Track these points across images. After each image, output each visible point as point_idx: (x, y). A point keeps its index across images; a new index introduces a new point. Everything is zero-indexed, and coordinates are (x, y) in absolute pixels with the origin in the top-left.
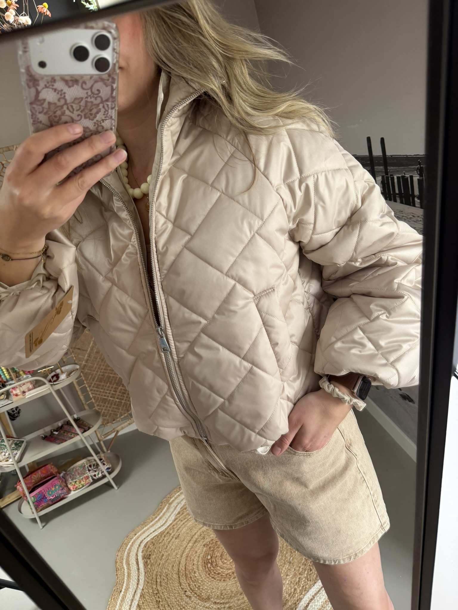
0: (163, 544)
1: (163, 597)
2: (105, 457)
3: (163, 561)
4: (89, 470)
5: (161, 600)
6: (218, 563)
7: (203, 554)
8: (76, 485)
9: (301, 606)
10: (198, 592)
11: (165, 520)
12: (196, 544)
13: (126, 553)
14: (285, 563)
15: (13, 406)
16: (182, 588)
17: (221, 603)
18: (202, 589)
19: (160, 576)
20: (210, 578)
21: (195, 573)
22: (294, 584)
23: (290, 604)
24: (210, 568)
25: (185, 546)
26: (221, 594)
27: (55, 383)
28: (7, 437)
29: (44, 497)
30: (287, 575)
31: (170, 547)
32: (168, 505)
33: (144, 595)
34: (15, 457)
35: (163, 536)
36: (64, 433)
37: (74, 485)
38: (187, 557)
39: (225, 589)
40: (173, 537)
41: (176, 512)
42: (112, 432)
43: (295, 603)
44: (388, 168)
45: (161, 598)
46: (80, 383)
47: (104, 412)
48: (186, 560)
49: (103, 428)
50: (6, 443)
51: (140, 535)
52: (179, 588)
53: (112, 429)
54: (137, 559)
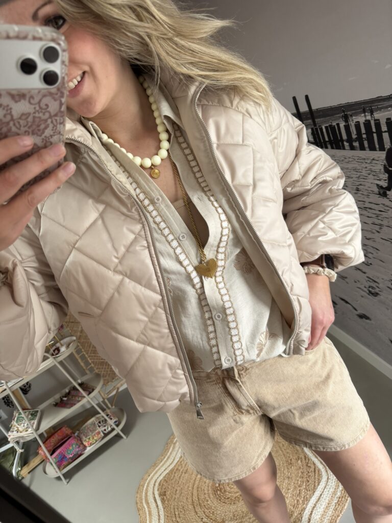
0: (174, 480)
2: (110, 412)
3: (178, 496)
4: (99, 426)
6: (226, 489)
7: (211, 483)
8: (91, 441)
9: (306, 515)
10: (213, 517)
11: (173, 458)
13: (144, 493)
14: (284, 479)
15: (24, 382)
16: (199, 517)
18: (216, 514)
19: (178, 509)
20: (222, 503)
21: (207, 501)
22: (295, 496)
23: (296, 515)
24: (220, 494)
25: (194, 479)
26: (234, 516)
27: (57, 356)
28: (23, 409)
29: (64, 457)
30: (288, 489)
31: (182, 482)
32: (173, 445)
34: (33, 426)
35: (173, 473)
36: (72, 397)
37: (89, 442)
38: (198, 488)
39: (236, 511)
40: (182, 473)
42: (113, 390)
43: (301, 513)
44: (316, 120)
46: (78, 351)
47: (104, 374)
48: (198, 491)
49: (104, 388)
50: (23, 415)
51: (154, 475)
52: (196, 517)
53: (113, 387)
54: (155, 498)
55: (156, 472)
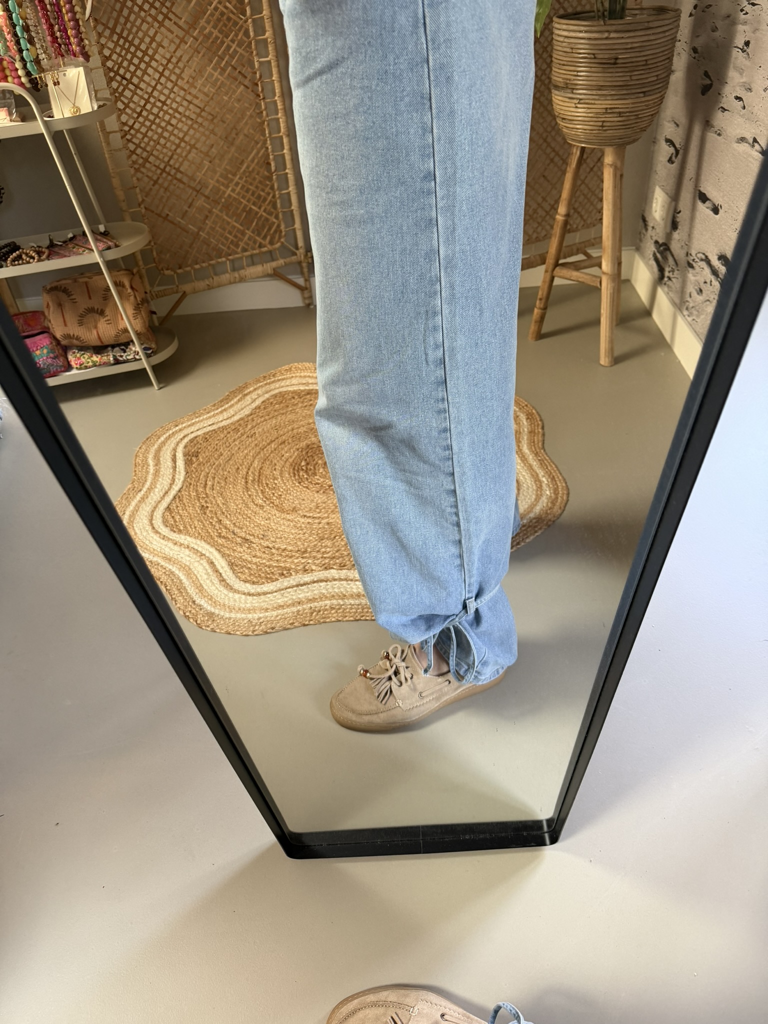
0: (223, 441)
1: (214, 502)
3: (220, 462)
5: (209, 505)
6: (317, 471)
7: (292, 459)
10: (277, 502)
11: (233, 413)
12: (283, 446)
13: (156, 446)
16: (250, 496)
17: (314, 518)
18: (285, 498)
19: (214, 478)
20: (301, 487)
21: (275, 479)
24: (303, 476)
26: (317, 507)
31: (237, 445)
32: (241, 396)
33: (181, 498)
35: (225, 432)
38: (265, 459)
39: (325, 503)
40: (243, 435)
41: (254, 405)
45: (211, 504)
48: (262, 463)
52: (244, 495)
54: (175, 456)
55: (193, 424)
